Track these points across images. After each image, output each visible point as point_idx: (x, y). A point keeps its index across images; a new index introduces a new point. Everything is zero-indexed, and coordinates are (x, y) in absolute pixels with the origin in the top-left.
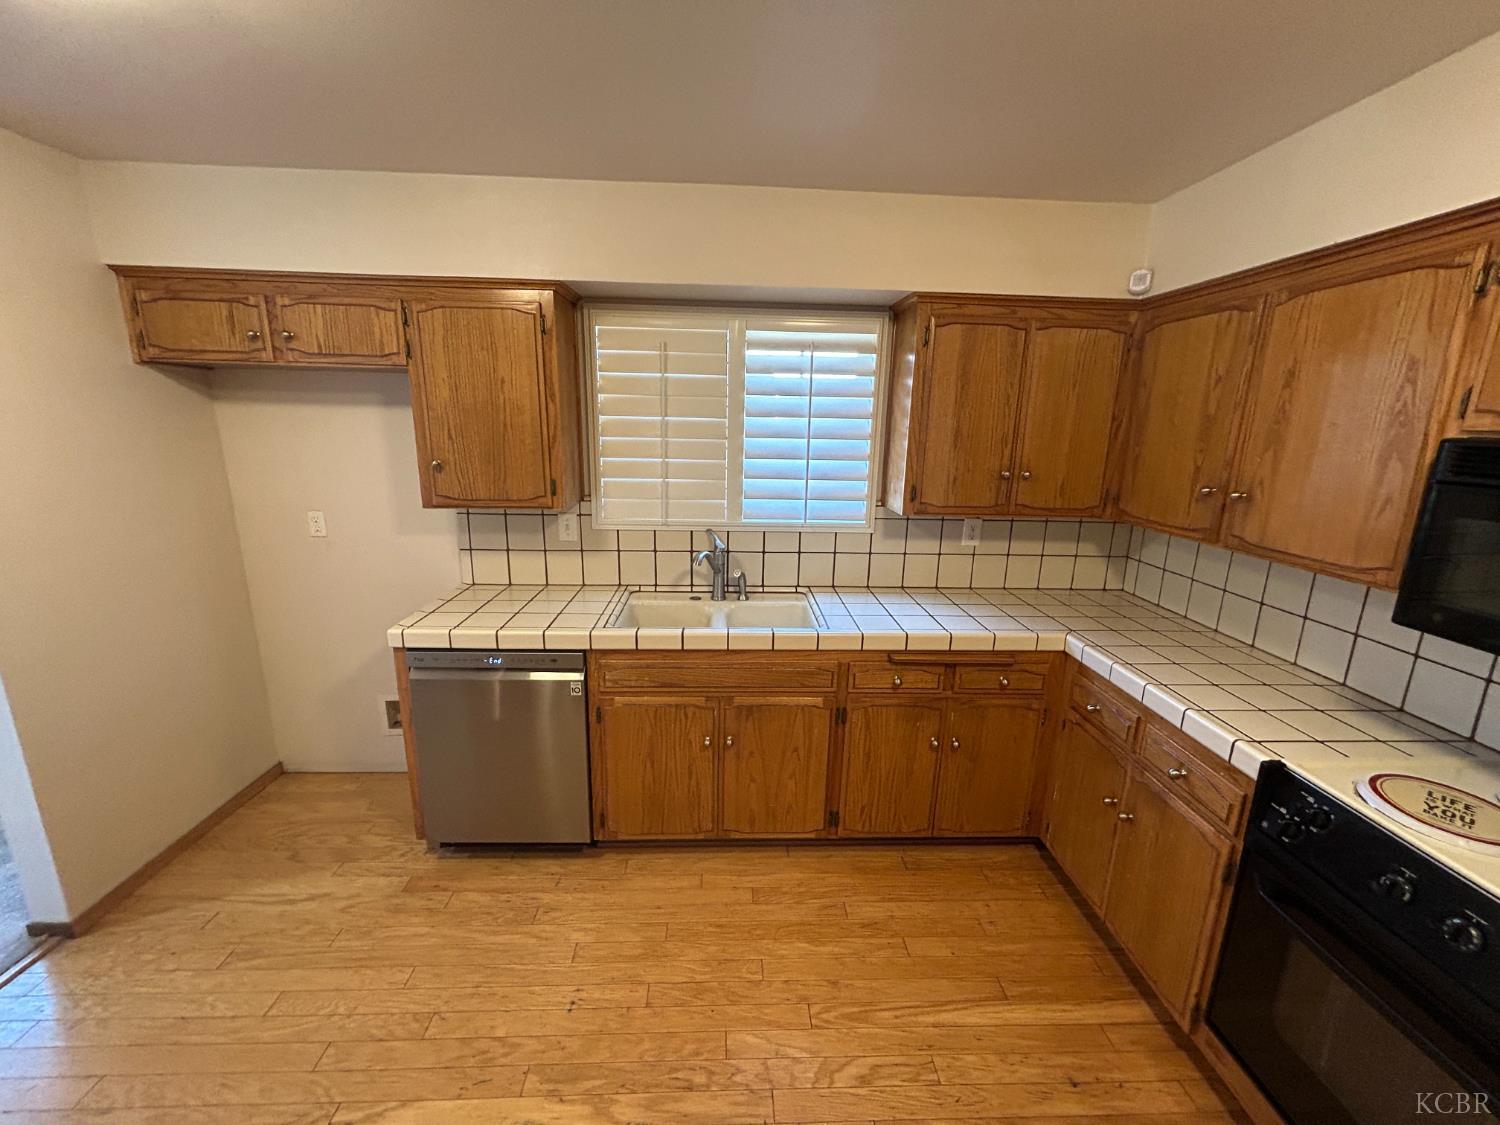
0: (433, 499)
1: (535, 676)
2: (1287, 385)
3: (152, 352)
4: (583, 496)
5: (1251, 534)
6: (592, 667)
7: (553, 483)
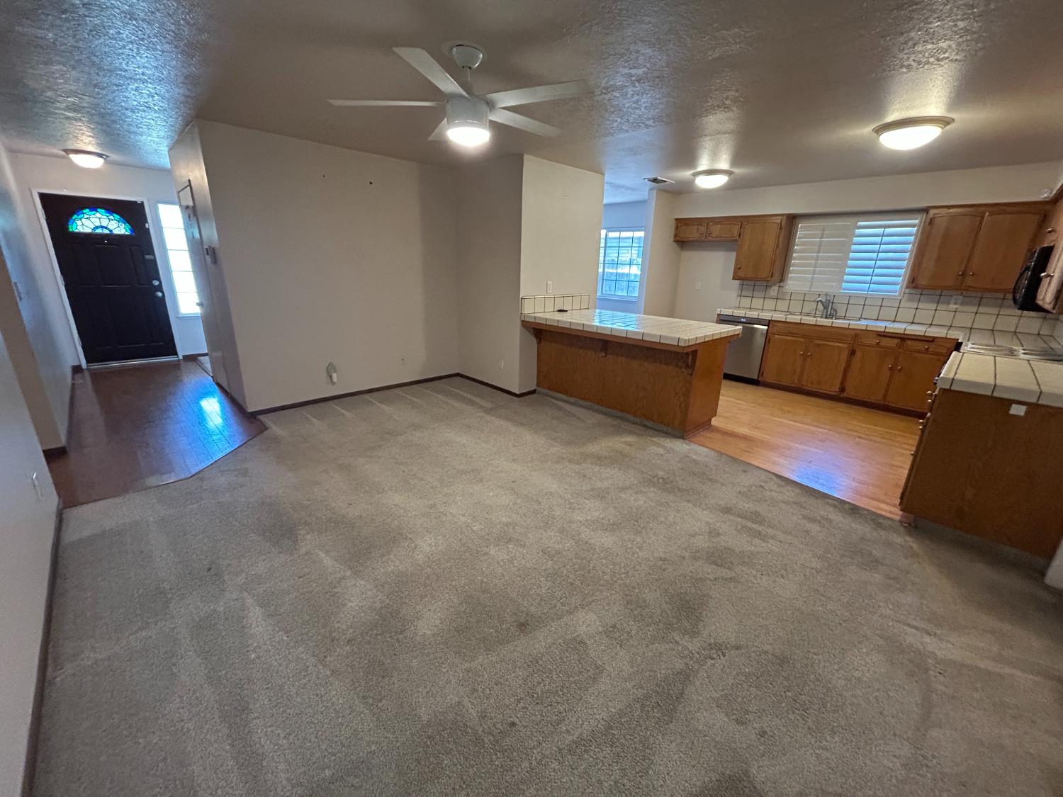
0: (736, 277)
1: (756, 326)
3: (678, 238)
4: (782, 280)
6: (771, 326)
7: (772, 274)
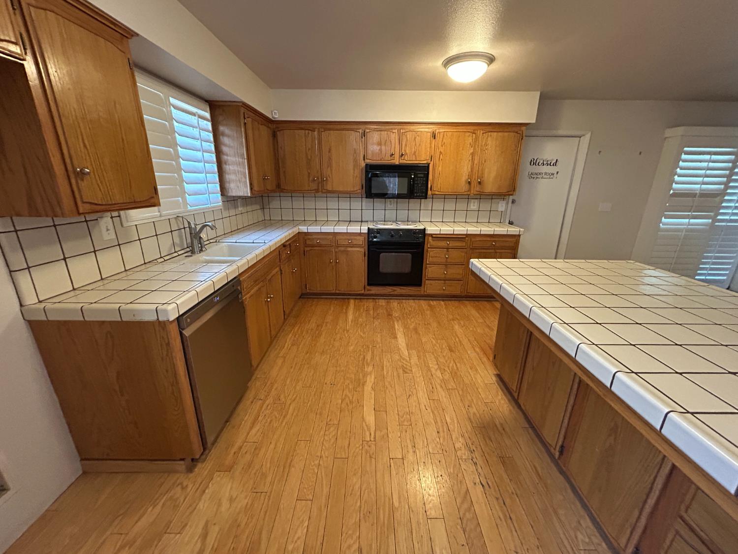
2: (329, 152)
5: (329, 188)
